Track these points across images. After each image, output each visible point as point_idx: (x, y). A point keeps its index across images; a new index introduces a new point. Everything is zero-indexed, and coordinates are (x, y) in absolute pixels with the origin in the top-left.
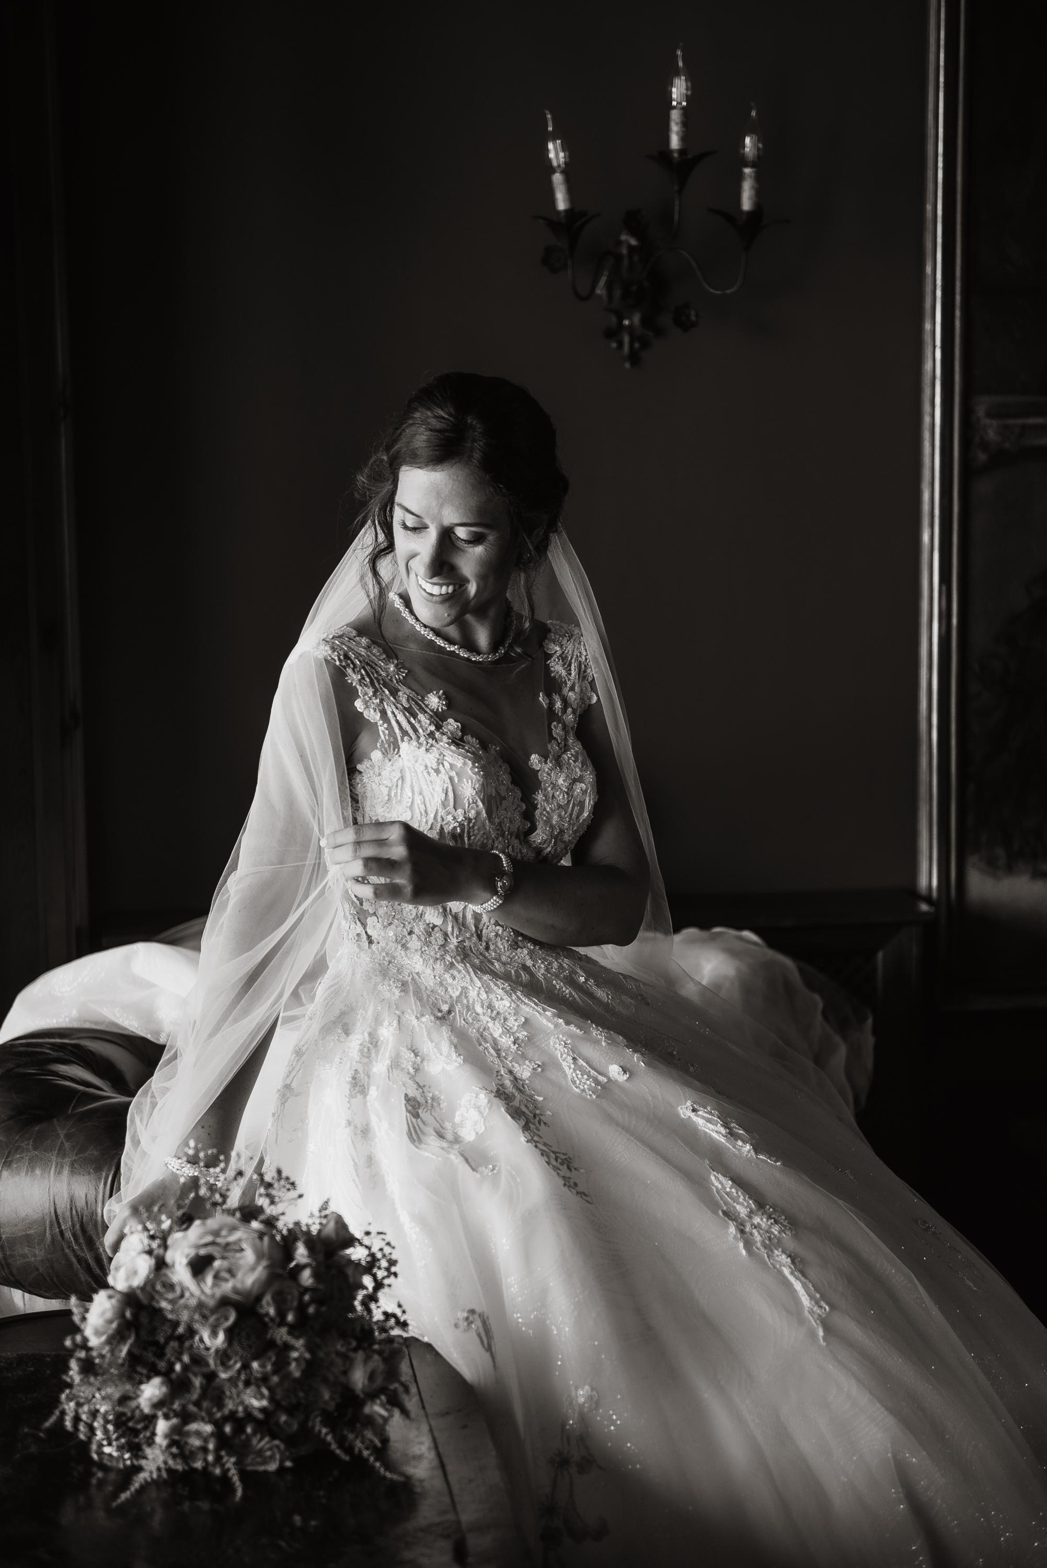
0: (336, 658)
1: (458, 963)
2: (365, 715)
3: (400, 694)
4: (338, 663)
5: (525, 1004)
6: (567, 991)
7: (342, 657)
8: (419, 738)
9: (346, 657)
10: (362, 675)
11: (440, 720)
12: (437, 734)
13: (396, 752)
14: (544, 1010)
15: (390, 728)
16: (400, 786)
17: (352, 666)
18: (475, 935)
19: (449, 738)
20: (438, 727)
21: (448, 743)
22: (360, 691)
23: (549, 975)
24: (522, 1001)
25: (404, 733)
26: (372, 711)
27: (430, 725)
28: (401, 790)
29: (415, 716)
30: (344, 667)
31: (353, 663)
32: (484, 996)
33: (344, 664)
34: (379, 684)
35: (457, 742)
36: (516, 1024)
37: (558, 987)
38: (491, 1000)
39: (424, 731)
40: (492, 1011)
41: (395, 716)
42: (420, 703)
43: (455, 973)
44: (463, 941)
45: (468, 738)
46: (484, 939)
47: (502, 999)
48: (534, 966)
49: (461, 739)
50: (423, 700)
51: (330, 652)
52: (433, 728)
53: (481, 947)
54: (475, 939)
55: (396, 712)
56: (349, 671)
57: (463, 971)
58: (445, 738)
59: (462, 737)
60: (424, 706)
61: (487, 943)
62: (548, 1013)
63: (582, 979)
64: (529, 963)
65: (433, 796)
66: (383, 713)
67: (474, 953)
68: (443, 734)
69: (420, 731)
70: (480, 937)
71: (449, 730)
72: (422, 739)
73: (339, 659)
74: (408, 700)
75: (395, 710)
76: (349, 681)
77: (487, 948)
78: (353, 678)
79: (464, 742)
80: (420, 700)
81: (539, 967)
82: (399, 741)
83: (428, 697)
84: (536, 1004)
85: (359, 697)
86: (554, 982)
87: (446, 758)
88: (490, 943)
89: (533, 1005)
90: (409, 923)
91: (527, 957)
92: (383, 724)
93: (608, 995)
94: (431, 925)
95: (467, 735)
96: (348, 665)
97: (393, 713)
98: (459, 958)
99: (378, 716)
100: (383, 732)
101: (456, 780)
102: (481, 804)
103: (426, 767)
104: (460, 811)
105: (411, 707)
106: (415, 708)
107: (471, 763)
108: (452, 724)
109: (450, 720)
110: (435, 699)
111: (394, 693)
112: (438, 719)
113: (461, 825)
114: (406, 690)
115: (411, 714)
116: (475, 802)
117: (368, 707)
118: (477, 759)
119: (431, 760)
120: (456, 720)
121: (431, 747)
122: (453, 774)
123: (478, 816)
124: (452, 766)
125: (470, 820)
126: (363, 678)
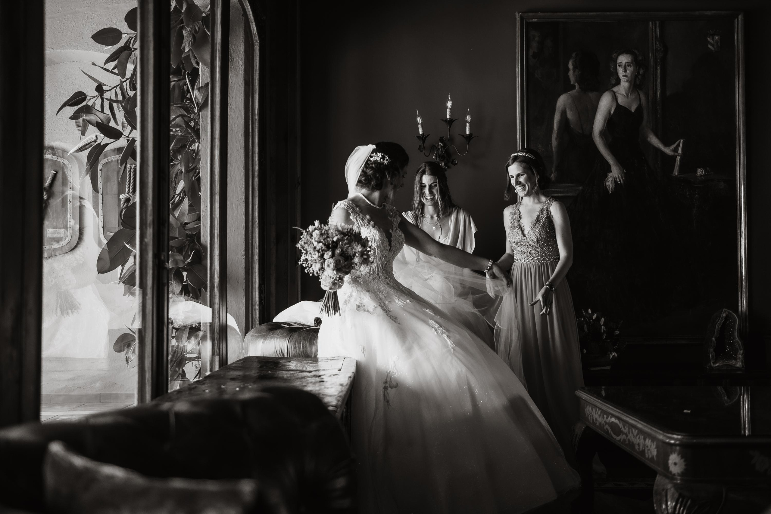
3: (360, 215)
12: (369, 225)
15: (358, 223)
20: (369, 224)
24: (387, 288)
25: (362, 225)
29: (364, 221)
34: (355, 213)
35: (374, 227)
36: (385, 293)
38: (379, 288)
40: (379, 290)
41: (359, 221)
43: (371, 283)
44: (374, 276)
45: (376, 226)
46: (379, 275)
47: (382, 288)
49: (374, 226)
52: (368, 224)
54: (377, 275)
55: (360, 219)
57: (373, 283)
58: (371, 226)
67: (376, 279)
69: (365, 224)
70: (378, 275)
72: (366, 226)
73: (347, 209)
74: (362, 217)
78: (350, 211)
82: (360, 226)
83: (366, 216)
89: (389, 289)
94: (367, 272)
98: (372, 280)
99: (356, 220)
101: (374, 236)
102: (380, 241)
103: (367, 233)
104: (376, 243)
105: (363, 218)
106: (364, 219)
107: (377, 232)
108: (372, 223)
109: (372, 222)
110: (368, 217)
111: (359, 215)
112: (369, 221)
113: (376, 246)
114: (361, 214)
115: (363, 220)
116: (379, 241)
117: (353, 218)
118: (379, 231)
119: (369, 231)
120: (373, 222)
121: (368, 228)
122: (374, 234)
123: (380, 244)
124: (373, 233)
125: (378, 245)
126: (352, 211)
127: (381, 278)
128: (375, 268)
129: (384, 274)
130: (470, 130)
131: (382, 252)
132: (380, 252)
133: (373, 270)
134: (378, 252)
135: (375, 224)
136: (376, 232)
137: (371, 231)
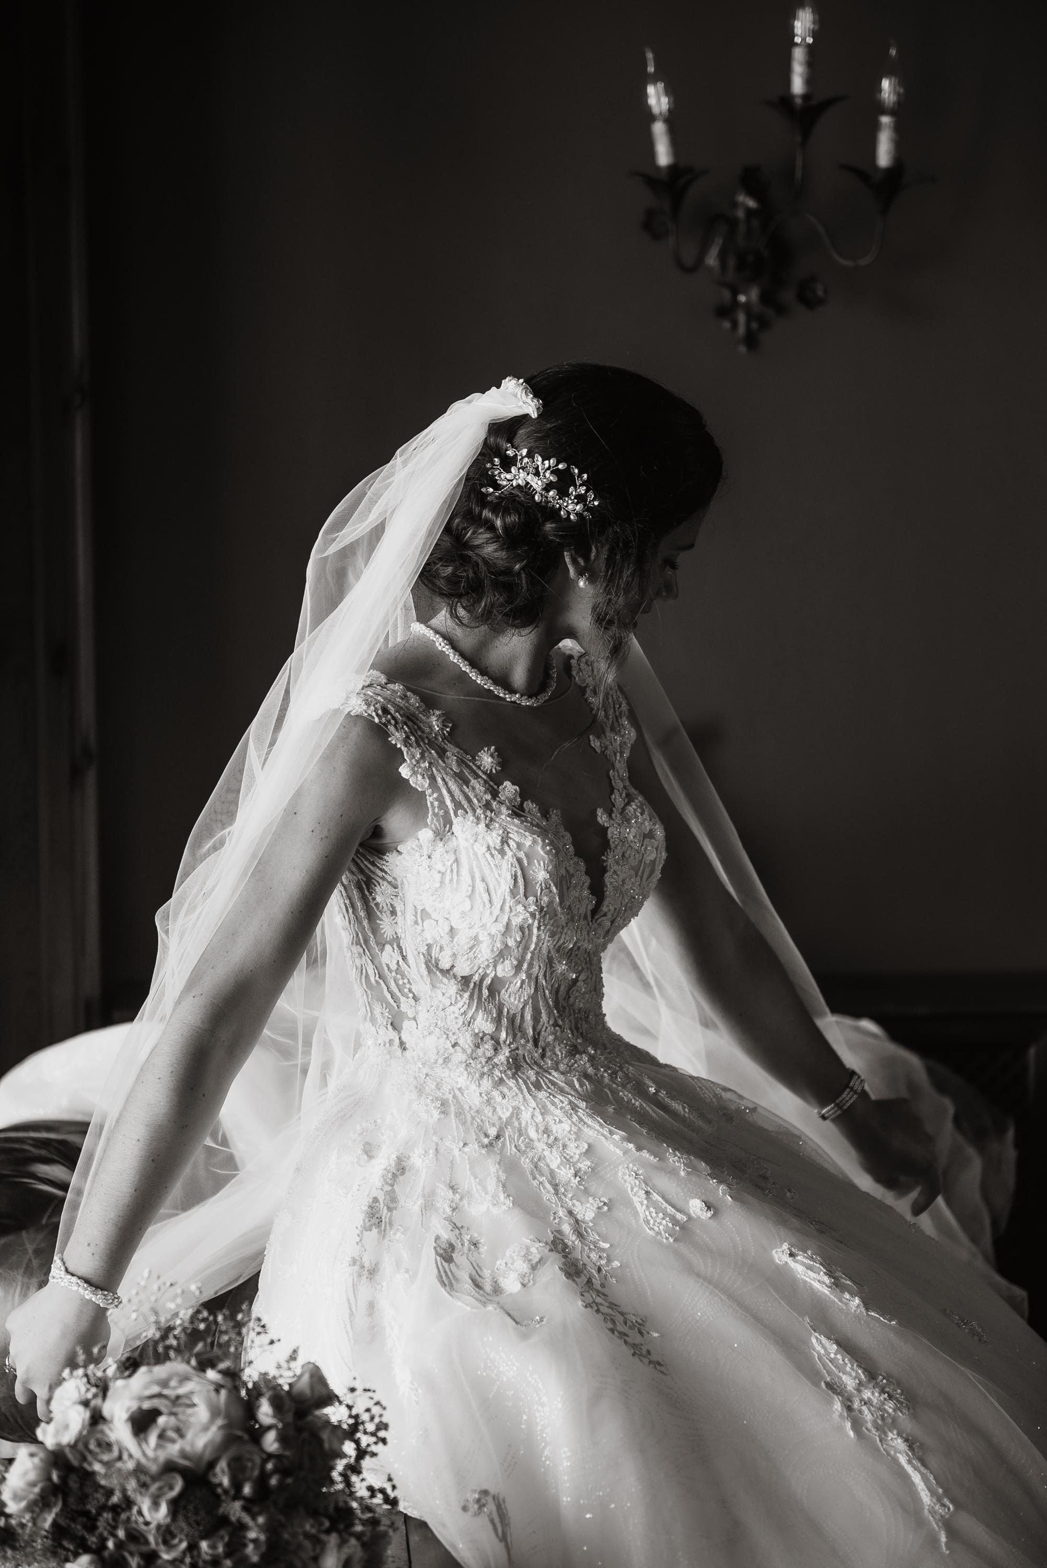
0: (374, 714)
1: (509, 1078)
2: (411, 782)
3: (448, 753)
4: (377, 720)
5: (588, 1126)
6: (637, 1104)
7: (380, 712)
8: (474, 811)
9: (385, 711)
10: (405, 732)
11: (495, 784)
12: (495, 804)
13: (447, 829)
14: (611, 1133)
15: (441, 800)
16: (455, 871)
17: (393, 722)
18: (531, 1041)
19: (508, 809)
20: (495, 794)
21: (509, 815)
22: (405, 753)
23: (614, 1085)
24: (585, 1123)
25: (458, 805)
26: (420, 777)
27: (486, 792)
28: (458, 875)
29: (467, 782)
30: (384, 724)
31: (394, 718)
32: (539, 1118)
33: (384, 720)
34: (425, 744)
35: (517, 812)
36: (578, 1152)
37: (625, 1099)
38: (548, 1123)
39: (479, 802)
40: (549, 1136)
41: (446, 784)
42: (471, 764)
43: (505, 1090)
44: (517, 1049)
45: (529, 805)
46: (541, 1043)
47: (560, 1122)
48: (596, 1075)
49: (521, 807)
50: (473, 760)
51: (365, 707)
52: (488, 797)
53: (536, 1055)
54: (530, 1045)
55: (448, 779)
56: (391, 728)
57: (515, 1089)
58: (504, 809)
59: (522, 804)
60: (475, 768)
61: (544, 1050)
62: (616, 1137)
63: (652, 1090)
64: (590, 1070)
65: (499, 883)
66: (432, 778)
67: (528, 1064)
68: (501, 803)
69: (475, 801)
70: (536, 1042)
71: (507, 798)
72: (479, 811)
73: (378, 715)
74: (458, 762)
75: (445, 776)
76: (393, 742)
77: (543, 1056)
78: (396, 738)
79: (523, 811)
80: (470, 761)
81: (602, 1076)
82: (452, 815)
83: (479, 756)
84: (601, 1125)
85: (405, 760)
86: (621, 1093)
87: (511, 835)
88: (547, 1049)
89: (598, 1128)
90: (454, 1034)
91: (588, 1065)
92: (433, 793)
93: (684, 1108)
94: (481, 1035)
95: (527, 800)
96: (389, 722)
97: (443, 780)
98: (509, 1073)
99: (427, 783)
100: (432, 803)
101: (524, 861)
102: (554, 889)
103: (489, 848)
104: (531, 899)
105: (462, 771)
106: (466, 772)
107: (539, 840)
108: (509, 789)
109: (507, 784)
110: (490, 760)
111: (442, 753)
112: (493, 783)
113: (533, 915)
114: (456, 750)
115: (463, 780)
116: (548, 888)
117: (415, 773)
118: (543, 833)
119: (494, 838)
120: (513, 784)
121: (492, 820)
122: (521, 855)
123: (551, 903)
124: (519, 846)
125: (542, 909)
126: (408, 737)
127: (548, 1054)
128: (523, 1008)
129: (562, 1031)
130: (899, 145)
131: (557, 937)
132: (552, 935)
133: (512, 1020)
134: (538, 936)
135: (524, 794)
136: (534, 842)
137: (505, 841)
